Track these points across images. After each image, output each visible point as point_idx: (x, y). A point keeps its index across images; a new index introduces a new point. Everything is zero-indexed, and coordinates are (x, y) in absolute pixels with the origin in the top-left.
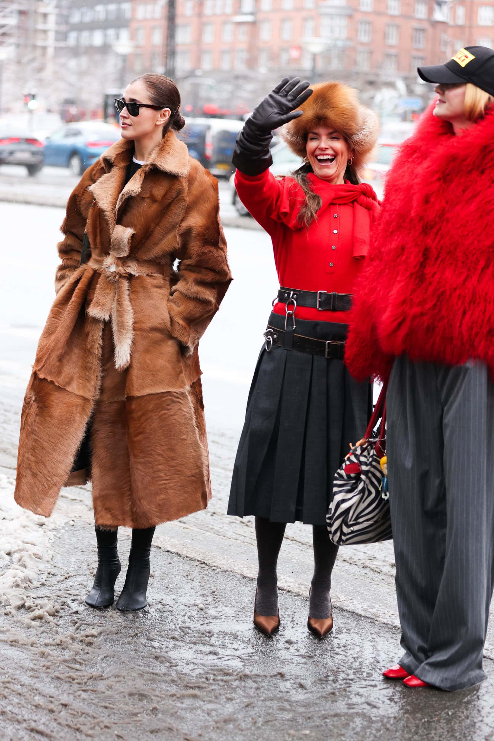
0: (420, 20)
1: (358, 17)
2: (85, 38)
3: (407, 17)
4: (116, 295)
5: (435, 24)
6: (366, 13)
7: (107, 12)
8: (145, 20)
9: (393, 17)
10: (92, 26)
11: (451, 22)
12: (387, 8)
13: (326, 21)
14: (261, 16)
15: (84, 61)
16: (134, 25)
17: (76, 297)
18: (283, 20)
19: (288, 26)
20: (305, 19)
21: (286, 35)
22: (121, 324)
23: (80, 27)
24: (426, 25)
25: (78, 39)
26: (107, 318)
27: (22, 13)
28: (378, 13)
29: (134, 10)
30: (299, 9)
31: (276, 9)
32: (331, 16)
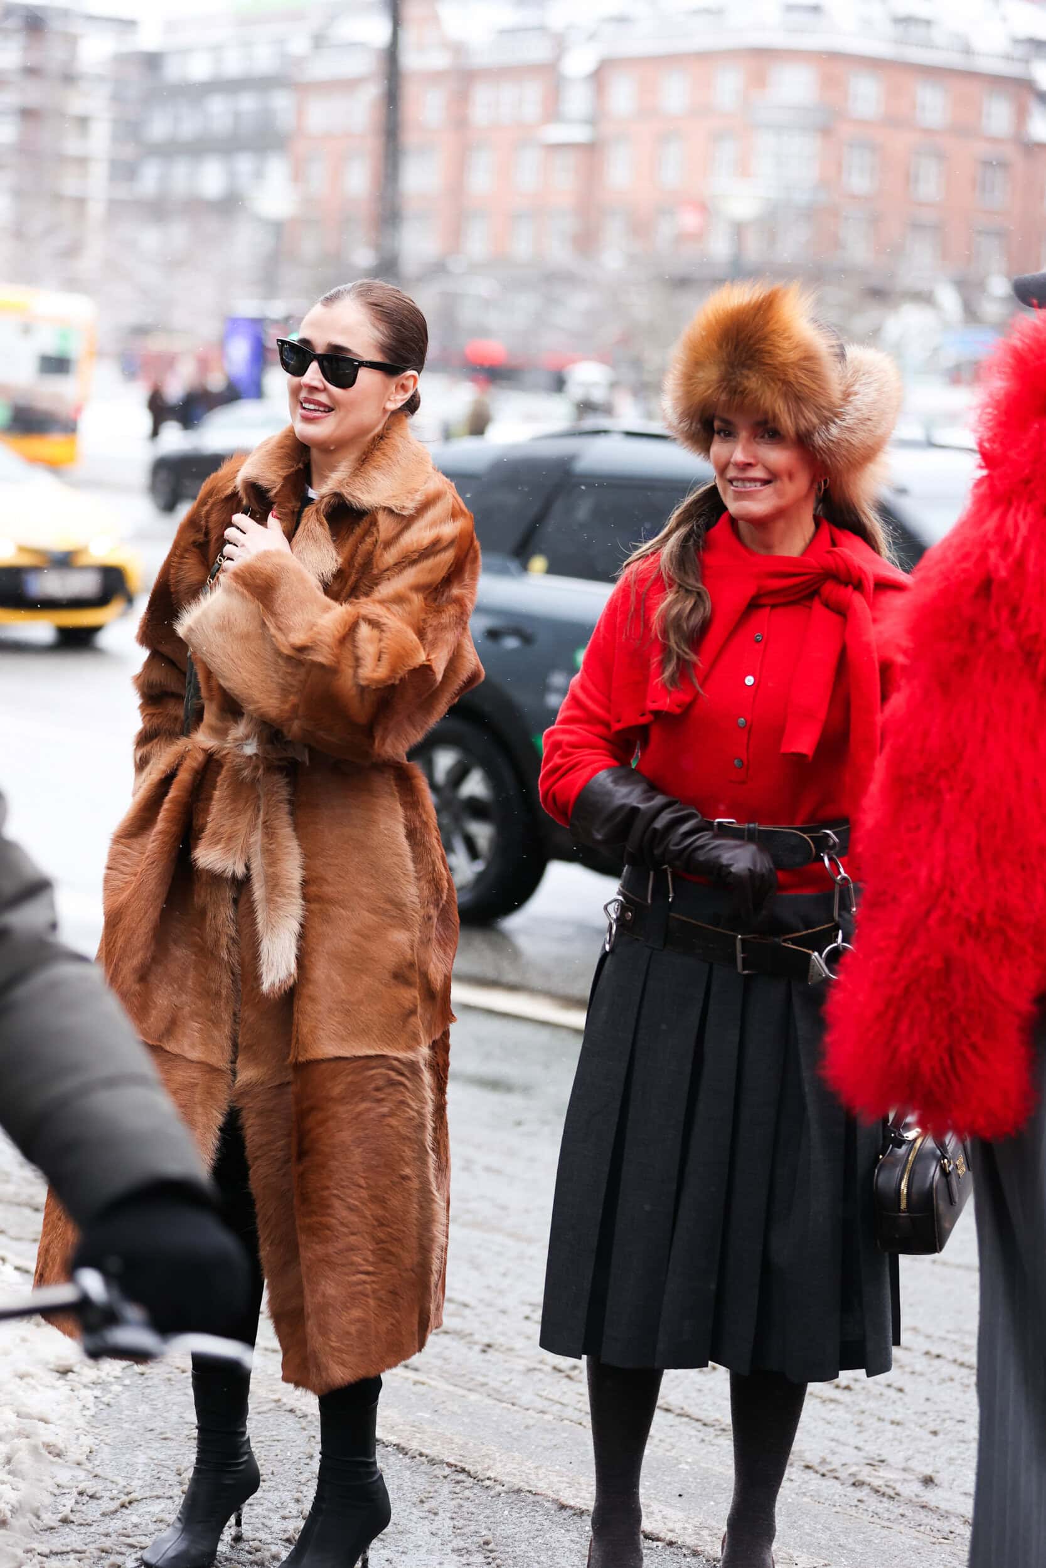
0: (994, 140)
1: (845, 131)
2: (181, 176)
3: (963, 130)
4: (261, 813)
5: (1032, 148)
6: (863, 123)
7: (236, 111)
8: (328, 135)
9: (928, 132)
10: (197, 149)
12: (914, 109)
13: (765, 142)
14: (608, 129)
15: (179, 233)
16: (301, 147)
17: (166, 820)
18: (663, 139)
19: (673, 152)
20: (715, 137)
21: (670, 176)
22: (274, 884)
23: (170, 151)
24: (1008, 151)
25: (163, 179)
26: (240, 870)
27: (28, 114)
28: (894, 121)
29: (300, 111)
30: (701, 110)
31: (647, 112)
32: (780, 128)
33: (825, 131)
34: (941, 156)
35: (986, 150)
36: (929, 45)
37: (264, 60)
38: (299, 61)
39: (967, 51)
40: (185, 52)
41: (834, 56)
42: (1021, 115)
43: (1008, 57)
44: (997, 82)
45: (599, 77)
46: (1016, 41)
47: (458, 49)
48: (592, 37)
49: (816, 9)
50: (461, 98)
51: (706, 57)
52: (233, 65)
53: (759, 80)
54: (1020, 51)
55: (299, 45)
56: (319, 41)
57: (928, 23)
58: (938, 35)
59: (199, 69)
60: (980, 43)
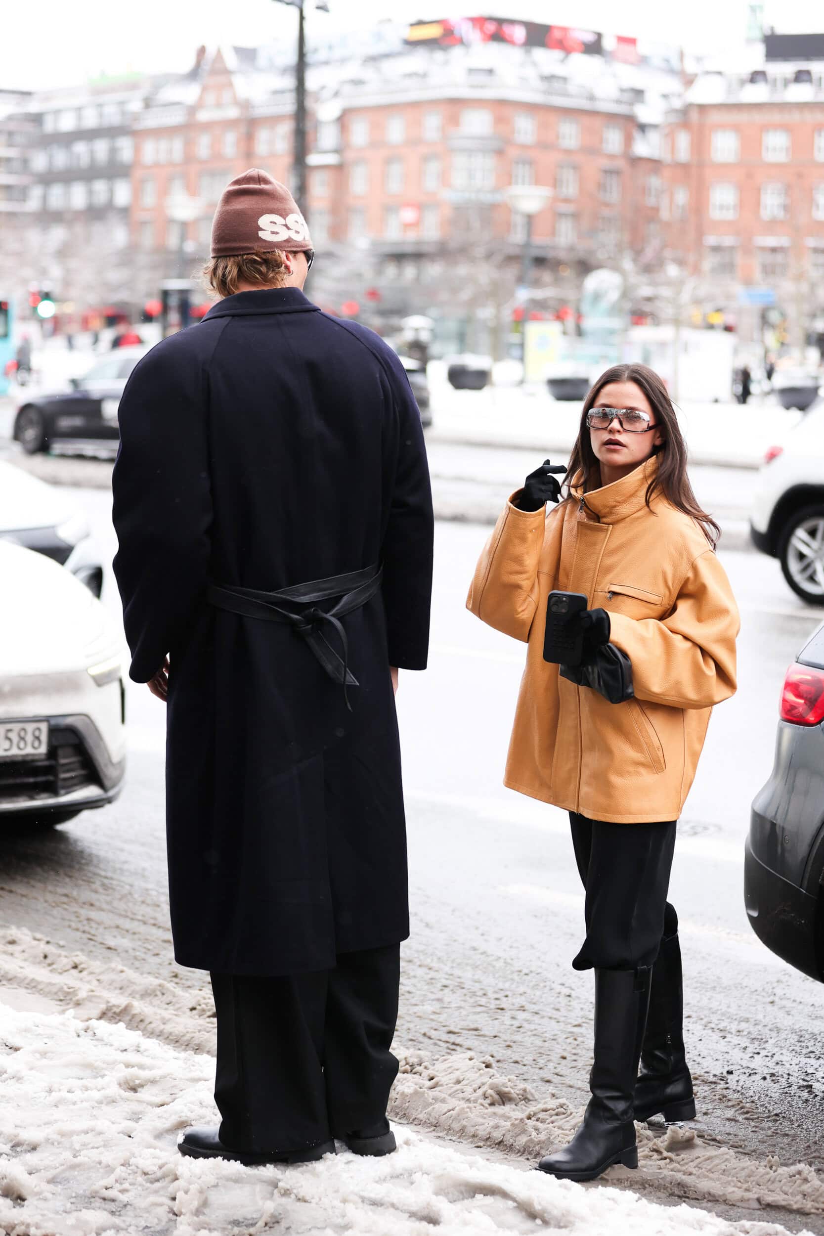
0: (612, 157)
1: (513, 153)
2: (57, 196)
3: (592, 150)
5: (636, 161)
6: (524, 147)
7: (92, 152)
8: (157, 165)
9: (568, 152)
10: (67, 177)
11: (666, 157)
12: (558, 137)
13: (460, 161)
14: (350, 155)
15: (58, 234)
16: (138, 174)
18: (389, 161)
19: (396, 170)
20: (426, 159)
21: (395, 186)
23: (48, 179)
24: (621, 164)
25: (45, 198)
28: (544, 145)
29: (137, 150)
30: (414, 142)
31: (376, 143)
32: (469, 152)
33: (500, 153)
34: (576, 168)
35: (605, 163)
36: (566, 95)
37: (112, 116)
38: (136, 117)
39: (592, 98)
40: (57, 112)
41: (502, 103)
42: (628, 140)
43: (618, 102)
44: (611, 117)
45: (343, 121)
46: (622, 90)
47: (246, 105)
48: (336, 94)
49: (490, 72)
50: (249, 138)
51: (415, 105)
52: (90, 121)
53: (454, 120)
54: (627, 96)
55: (136, 106)
56: (148, 103)
57: (565, 79)
58: (572, 88)
59: (67, 124)
60: (599, 93)
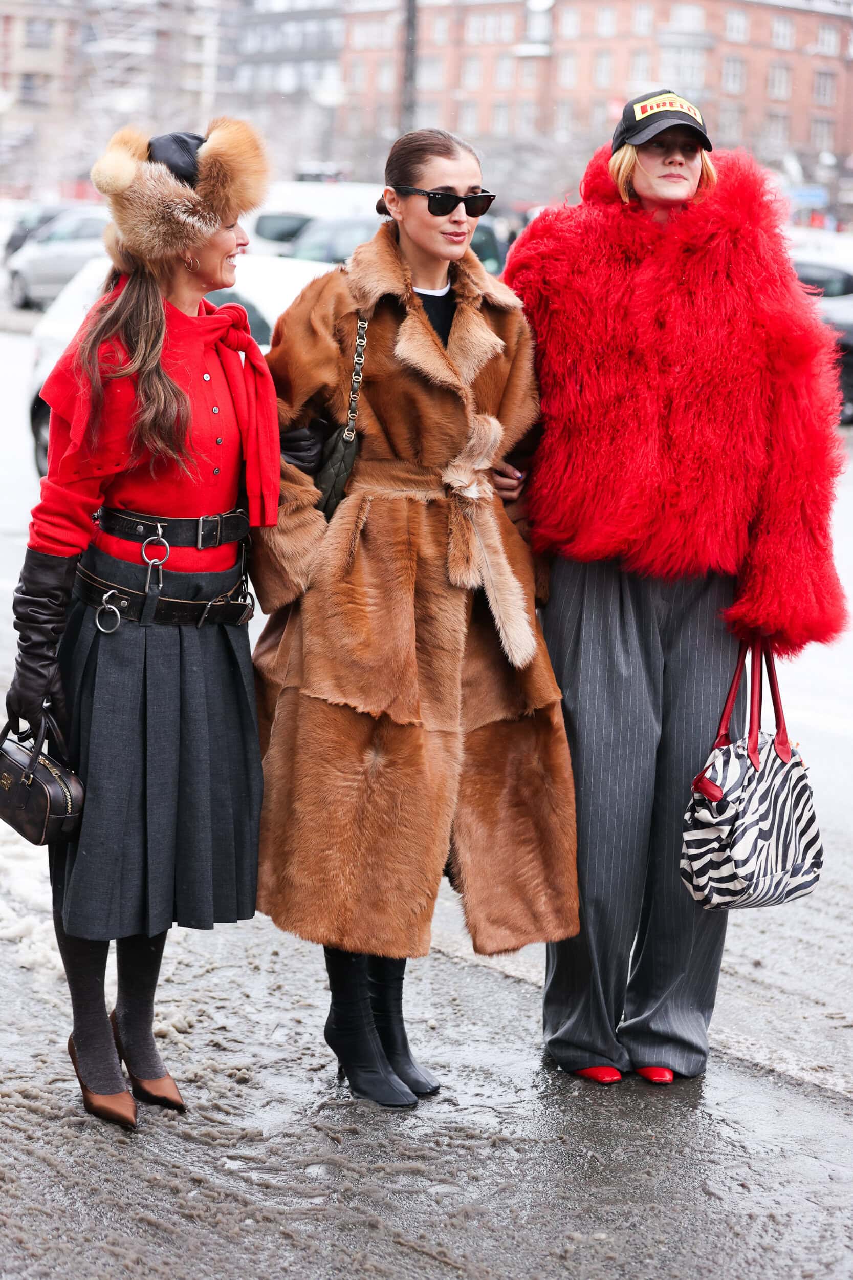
0: (826, 58)
1: (724, 50)
2: (266, 77)
6: (734, 45)
7: (303, 34)
8: (367, 49)
9: (781, 52)
12: (771, 37)
13: (668, 57)
14: (560, 47)
15: (264, 115)
16: (349, 57)
18: (598, 54)
19: (605, 63)
20: (634, 53)
21: (602, 80)
23: (258, 60)
24: (836, 67)
25: (253, 79)
27: (161, 34)
29: (348, 33)
30: (625, 35)
31: (587, 35)
32: (679, 48)
33: (710, 50)
34: (788, 68)
35: (820, 65)
42: (845, 41)
44: (828, 18)
45: (554, 12)
50: (459, 25)
53: (664, 14)
